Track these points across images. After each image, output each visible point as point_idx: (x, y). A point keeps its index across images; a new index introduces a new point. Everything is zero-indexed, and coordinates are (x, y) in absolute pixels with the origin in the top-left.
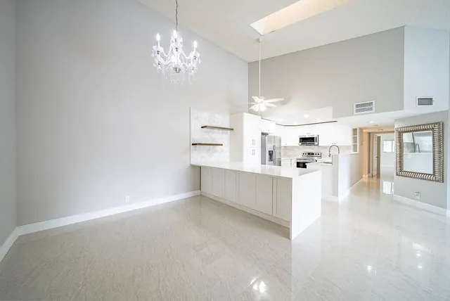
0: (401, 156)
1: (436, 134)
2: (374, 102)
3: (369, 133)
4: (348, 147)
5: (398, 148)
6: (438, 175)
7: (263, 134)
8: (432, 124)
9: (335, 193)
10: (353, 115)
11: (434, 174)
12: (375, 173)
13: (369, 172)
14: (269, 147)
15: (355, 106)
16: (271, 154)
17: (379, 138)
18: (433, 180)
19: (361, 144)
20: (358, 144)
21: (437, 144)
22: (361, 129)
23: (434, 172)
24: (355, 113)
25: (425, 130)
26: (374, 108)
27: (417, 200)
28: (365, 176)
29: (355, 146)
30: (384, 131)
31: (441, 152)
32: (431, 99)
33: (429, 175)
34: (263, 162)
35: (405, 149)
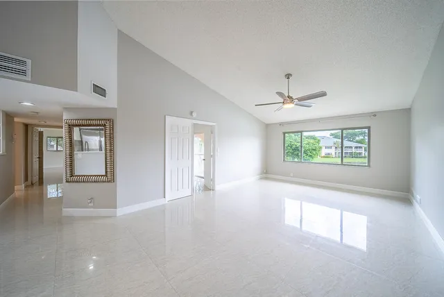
0: (71, 156)
1: (108, 132)
2: (29, 62)
3: (26, 126)
5: (68, 145)
6: (109, 176)
8: (104, 120)
11: (106, 175)
12: (36, 179)
13: (26, 180)
17: (41, 134)
18: (105, 181)
21: (108, 142)
23: (106, 172)
25: (98, 125)
26: (29, 73)
27: (91, 207)
28: (20, 187)
30: (48, 123)
31: (112, 151)
32: (105, 90)
33: (102, 176)
35: (76, 148)
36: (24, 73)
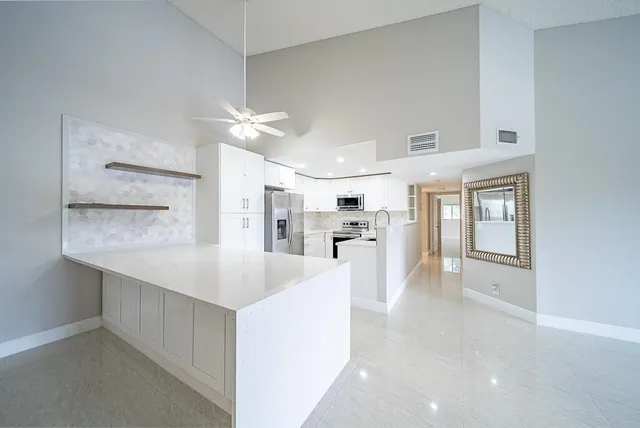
0: (472, 226)
1: (520, 192)
2: (437, 133)
3: (429, 194)
4: (402, 213)
5: (468, 214)
6: (523, 258)
7: (267, 188)
8: (514, 176)
9: (382, 298)
10: (406, 156)
11: (518, 257)
12: (436, 249)
13: (429, 248)
14: (278, 213)
15: (409, 140)
16: (282, 225)
17: (439, 201)
18: (516, 266)
19: (420, 208)
20: (415, 208)
21: (520, 208)
22: (419, 187)
23: (518, 252)
24: (410, 153)
26: (437, 145)
27: (495, 296)
28: (425, 254)
29: (412, 211)
30: (447, 190)
31: (527, 220)
32: (515, 133)
33: (511, 257)
34: (268, 248)
36: (432, 146)
